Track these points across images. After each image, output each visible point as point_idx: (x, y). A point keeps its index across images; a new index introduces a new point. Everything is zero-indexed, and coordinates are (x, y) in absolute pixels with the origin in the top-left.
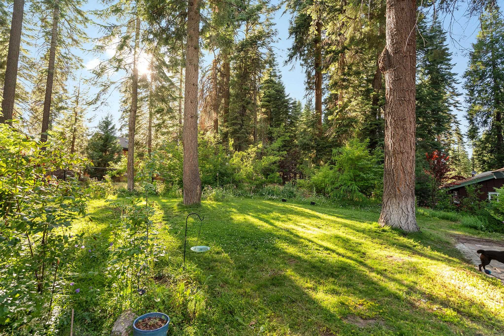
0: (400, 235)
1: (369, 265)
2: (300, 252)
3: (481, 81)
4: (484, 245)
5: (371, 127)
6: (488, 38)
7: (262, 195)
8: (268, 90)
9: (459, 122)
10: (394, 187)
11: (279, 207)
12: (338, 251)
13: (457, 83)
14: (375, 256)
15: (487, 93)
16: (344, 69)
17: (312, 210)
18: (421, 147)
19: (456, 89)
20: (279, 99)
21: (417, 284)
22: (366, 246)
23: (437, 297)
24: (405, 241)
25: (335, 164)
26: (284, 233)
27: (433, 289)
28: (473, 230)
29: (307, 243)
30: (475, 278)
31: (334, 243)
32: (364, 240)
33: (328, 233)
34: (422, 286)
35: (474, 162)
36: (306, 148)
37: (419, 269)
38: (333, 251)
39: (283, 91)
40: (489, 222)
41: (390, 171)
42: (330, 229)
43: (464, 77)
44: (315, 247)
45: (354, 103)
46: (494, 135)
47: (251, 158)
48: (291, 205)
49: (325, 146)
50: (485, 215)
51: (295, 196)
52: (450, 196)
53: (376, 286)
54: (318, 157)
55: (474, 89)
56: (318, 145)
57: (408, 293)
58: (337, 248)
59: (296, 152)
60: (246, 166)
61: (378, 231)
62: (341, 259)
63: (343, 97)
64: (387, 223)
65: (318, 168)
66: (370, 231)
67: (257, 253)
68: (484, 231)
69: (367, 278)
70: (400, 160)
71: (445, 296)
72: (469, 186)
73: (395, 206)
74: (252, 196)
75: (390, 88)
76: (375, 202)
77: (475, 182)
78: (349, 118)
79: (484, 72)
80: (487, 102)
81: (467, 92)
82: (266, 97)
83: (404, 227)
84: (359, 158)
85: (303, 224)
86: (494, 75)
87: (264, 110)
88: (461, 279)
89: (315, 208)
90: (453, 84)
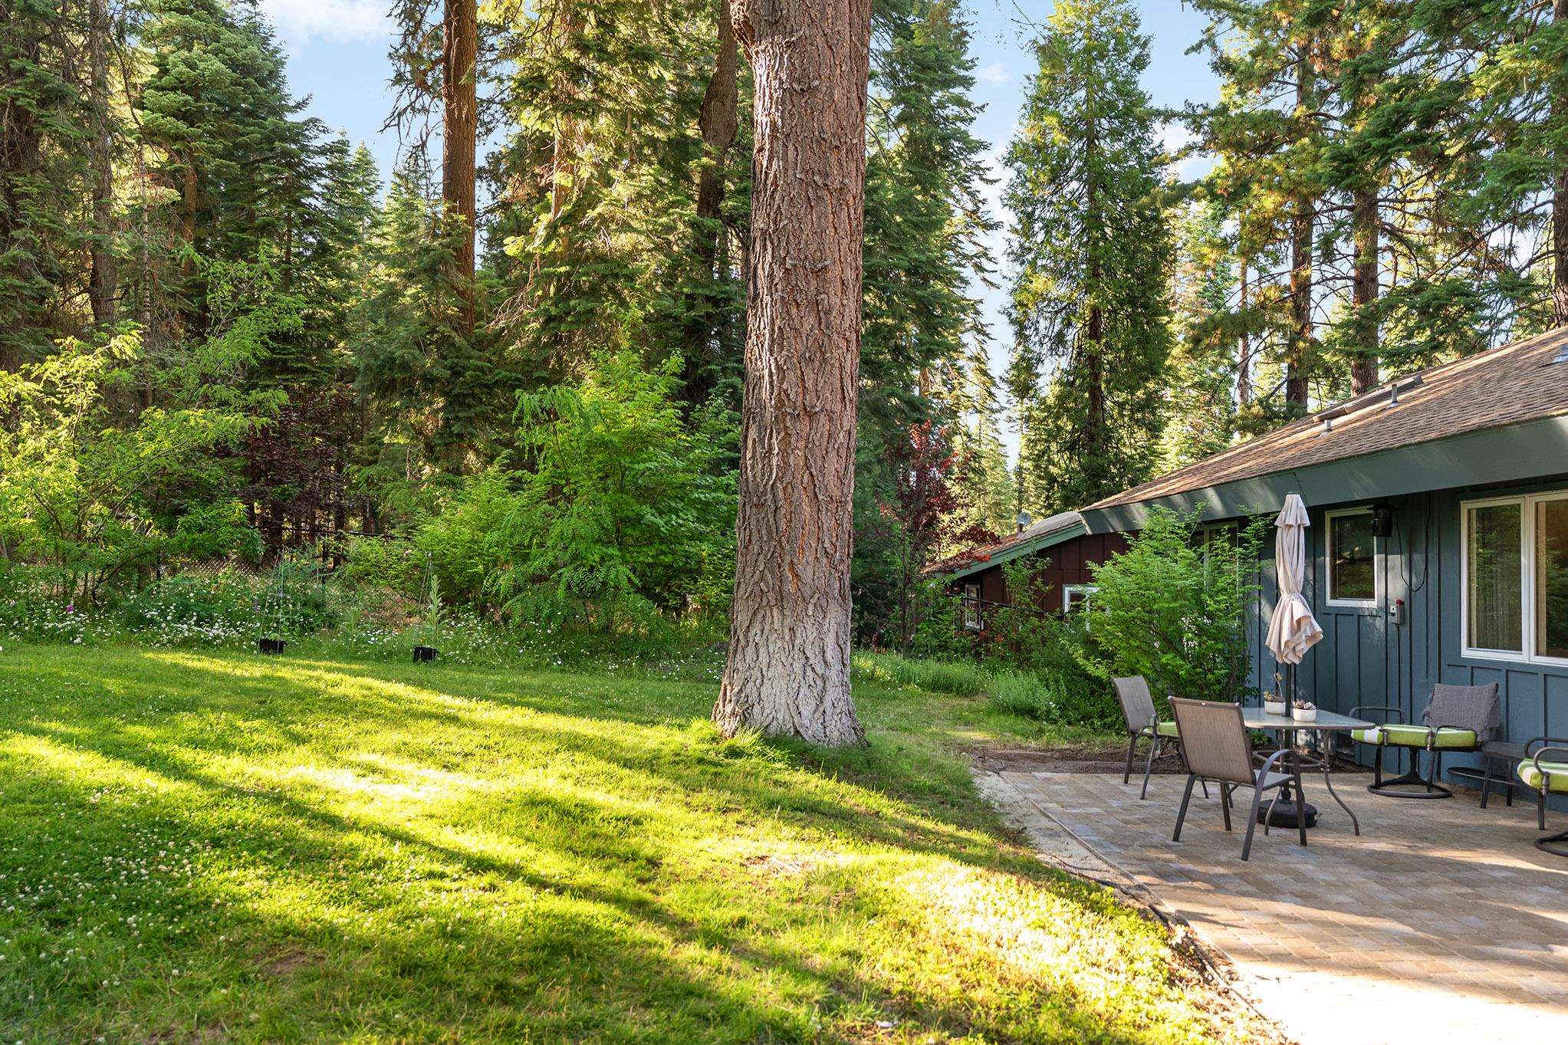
0: (793, 765)
1: (675, 910)
2: (336, 901)
3: (1053, 187)
4: (1056, 770)
5: (690, 307)
6: (1079, 35)
7: (142, 621)
8: (184, 53)
9: (988, 330)
10: (774, 564)
11: (243, 679)
12: (534, 868)
13: (988, 181)
14: (699, 865)
15: (1068, 235)
16: (578, 21)
17: (420, 684)
18: (872, 409)
19: (984, 202)
20: (250, 113)
21: (859, 957)
22: (660, 827)
23: (931, 1000)
24: (811, 787)
25: (532, 468)
26: (252, 814)
27: (916, 967)
28: (1023, 723)
29: (376, 847)
30: (1042, 896)
31: (517, 832)
32: (652, 800)
33: (496, 788)
34: (879, 966)
35: (1021, 484)
36: (393, 381)
37: (865, 894)
38: (512, 872)
39: (273, 74)
40: (1069, 690)
41: (764, 493)
42: (501, 765)
43: (1009, 162)
44: (423, 864)
45: (622, 190)
46: (1082, 390)
47: (67, 413)
48: (309, 667)
49: (489, 378)
50: (1058, 666)
51: (331, 622)
52: (957, 600)
53: (704, 1005)
54: (455, 429)
55: (1033, 212)
56: (456, 373)
57: (828, 1007)
58: (532, 853)
59: (341, 404)
60: (37, 457)
61: (712, 756)
62: (551, 903)
63: (571, 155)
64: (745, 719)
65: (454, 485)
66: (679, 759)
67: (68, 945)
68: (1055, 722)
69: (666, 973)
70: (801, 444)
71: (955, 988)
72: (1013, 562)
73: (779, 644)
74: (73, 632)
75: (773, 124)
76: (701, 636)
77: (1029, 550)
78: (601, 258)
79: (1063, 154)
80: (1067, 266)
81: (1014, 221)
82: (174, 89)
83: (811, 729)
84: (640, 441)
85: (365, 757)
86: (1089, 171)
87: (154, 156)
88: (1003, 910)
89: (436, 674)
90: (976, 184)
